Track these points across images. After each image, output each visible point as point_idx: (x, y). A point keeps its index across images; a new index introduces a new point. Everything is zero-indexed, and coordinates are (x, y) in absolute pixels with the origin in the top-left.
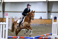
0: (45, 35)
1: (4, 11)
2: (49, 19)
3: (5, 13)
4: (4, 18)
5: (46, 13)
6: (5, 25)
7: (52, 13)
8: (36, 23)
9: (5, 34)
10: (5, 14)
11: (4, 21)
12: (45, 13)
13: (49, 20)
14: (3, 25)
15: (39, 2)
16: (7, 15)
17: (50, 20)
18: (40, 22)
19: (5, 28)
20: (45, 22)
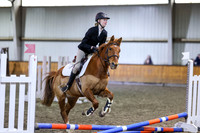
0: (164, 119)
1: (21, 39)
2: (176, 64)
3: (26, 43)
4: (21, 61)
5: (166, 44)
6: (27, 84)
7: (187, 45)
8: (131, 80)
9: (26, 115)
10: (26, 49)
11: (23, 70)
12: (163, 44)
13: (178, 68)
14: (18, 85)
15: (141, 8)
16: (32, 50)
17: (182, 68)
18: (146, 73)
19: (26, 94)
20: (164, 74)
